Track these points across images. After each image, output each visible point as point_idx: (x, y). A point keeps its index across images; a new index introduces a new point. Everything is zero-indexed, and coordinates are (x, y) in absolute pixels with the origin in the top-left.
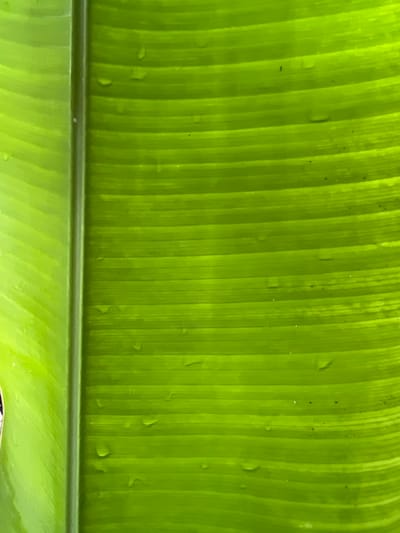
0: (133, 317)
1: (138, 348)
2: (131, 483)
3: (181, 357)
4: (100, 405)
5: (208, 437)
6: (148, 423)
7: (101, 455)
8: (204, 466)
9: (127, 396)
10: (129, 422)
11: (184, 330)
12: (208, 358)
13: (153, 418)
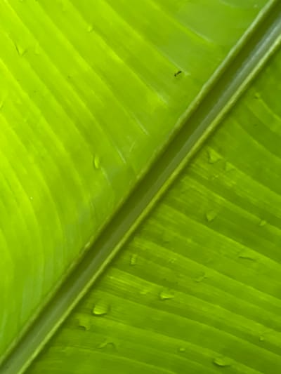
0: (230, 183)
1: (210, 217)
2: (103, 345)
3: (243, 247)
4: (133, 261)
5: (204, 326)
6: (164, 297)
7: (96, 313)
8: (182, 349)
9: (163, 262)
10: (148, 289)
11: (264, 223)
12: (263, 259)
13: (173, 294)
